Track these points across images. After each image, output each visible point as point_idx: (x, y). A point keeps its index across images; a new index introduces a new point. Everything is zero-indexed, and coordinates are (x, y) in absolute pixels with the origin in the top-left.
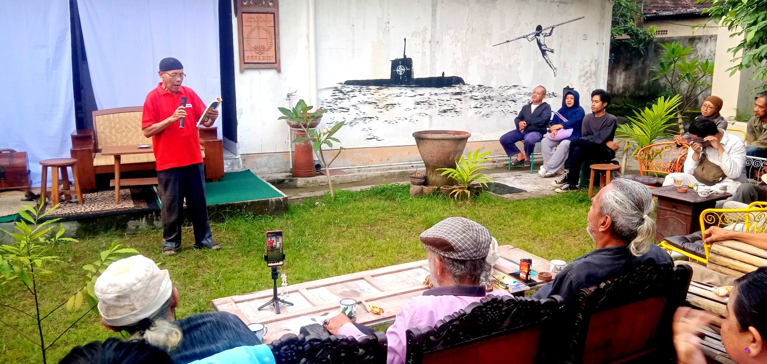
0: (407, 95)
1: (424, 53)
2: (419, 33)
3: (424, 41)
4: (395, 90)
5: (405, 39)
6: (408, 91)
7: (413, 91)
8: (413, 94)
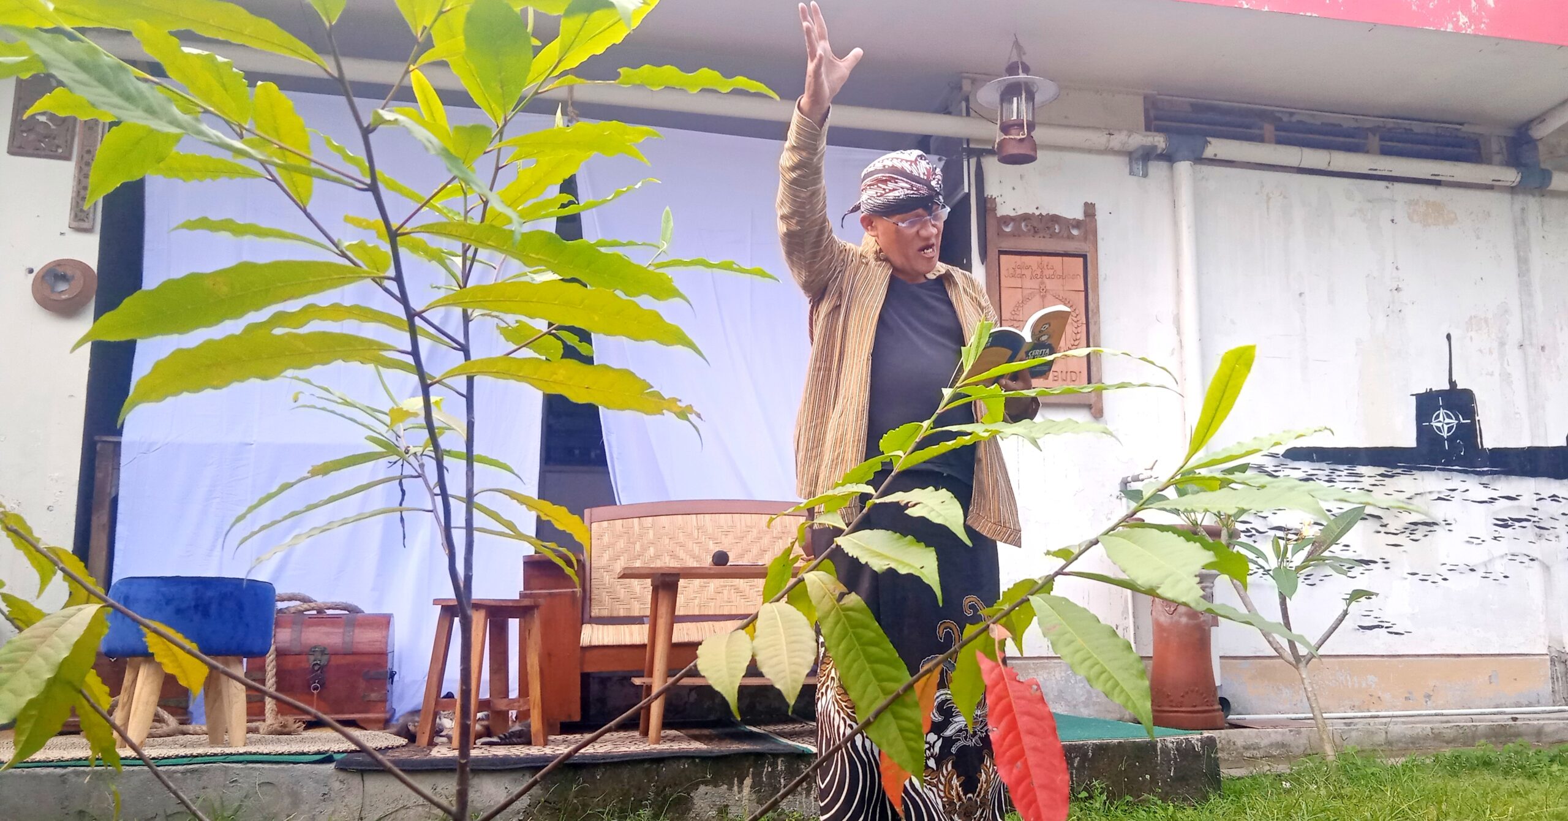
0: (1467, 495)
1: (1506, 377)
2: (1486, 321)
3: (1502, 344)
4: (1432, 482)
5: (1449, 337)
6: (1472, 487)
7: (1485, 485)
8: (1485, 494)
